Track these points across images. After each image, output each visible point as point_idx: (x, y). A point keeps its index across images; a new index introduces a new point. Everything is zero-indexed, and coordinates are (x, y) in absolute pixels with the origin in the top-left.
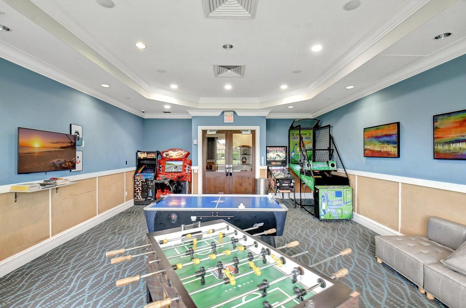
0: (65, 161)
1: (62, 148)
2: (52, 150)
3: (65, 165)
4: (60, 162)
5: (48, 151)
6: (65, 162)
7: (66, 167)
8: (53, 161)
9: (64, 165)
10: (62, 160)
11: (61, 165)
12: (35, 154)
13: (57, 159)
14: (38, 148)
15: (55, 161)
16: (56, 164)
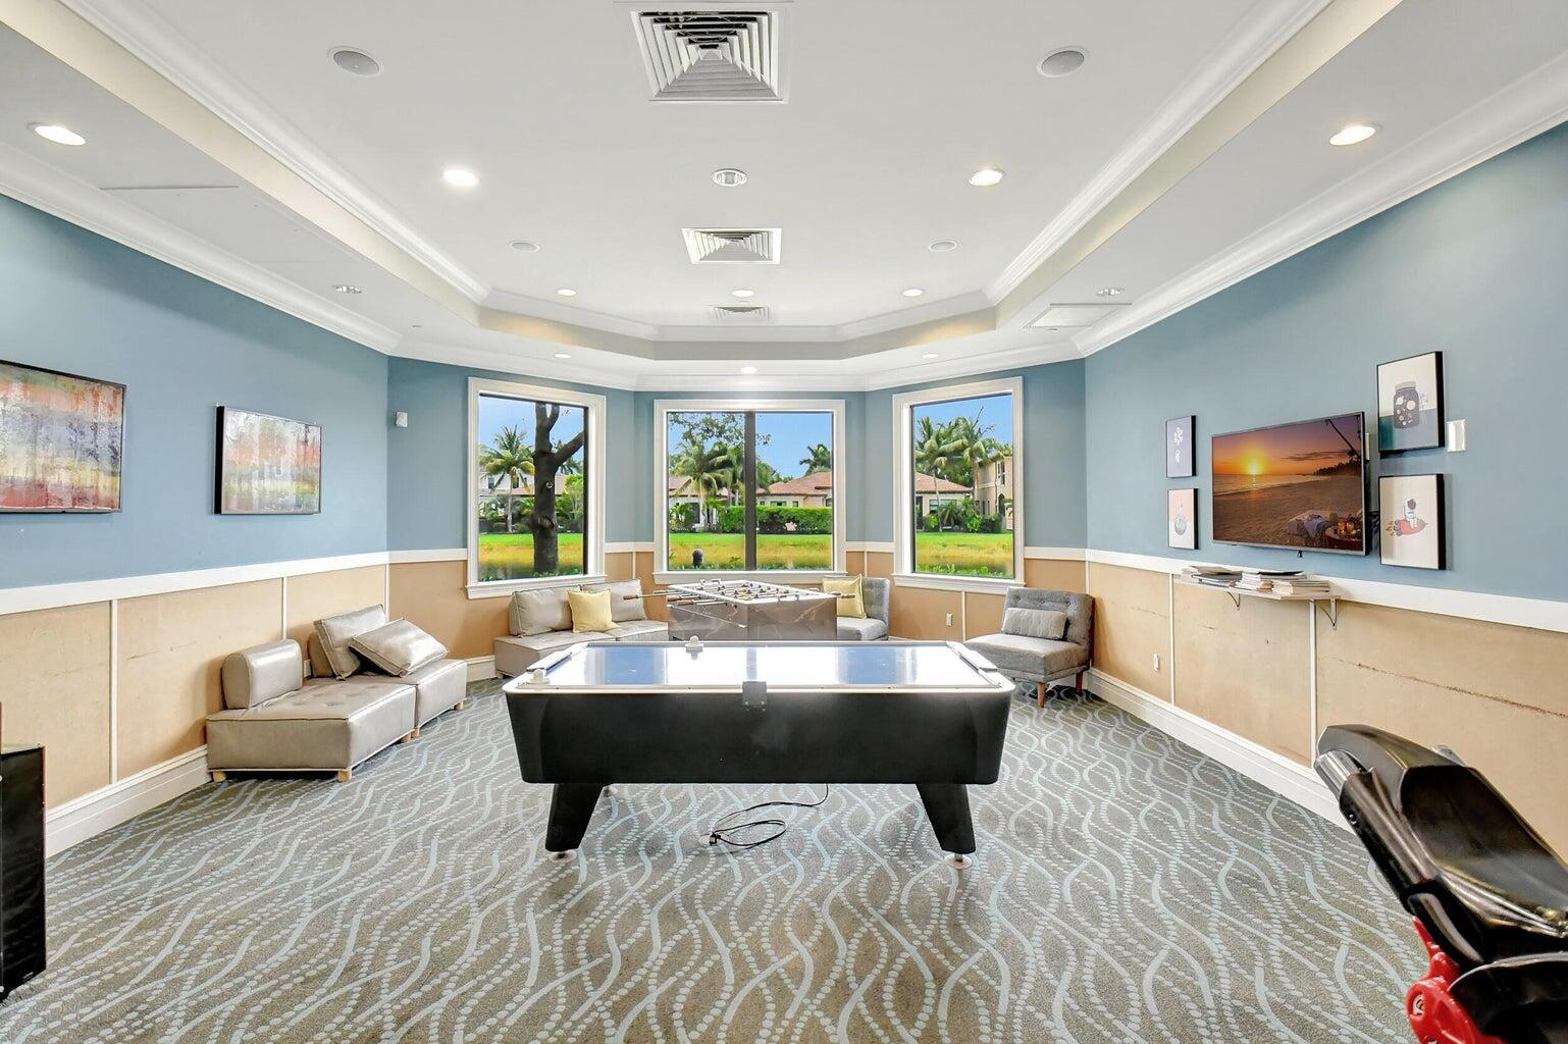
0: (1334, 516)
1: (1322, 472)
2: (1294, 482)
3: (1336, 531)
4: (1319, 521)
5: (1284, 486)
6: (1334, 522)
7: (1338, 538)
8: (1298, 517)
9: (1330, 532)
10: (1326, 515)
11: (1321, 529)
12: (1253, 496)
13: (1311, 512)
14: (1257, 476)
15: (1304, 517)
16: (1307, 526)
